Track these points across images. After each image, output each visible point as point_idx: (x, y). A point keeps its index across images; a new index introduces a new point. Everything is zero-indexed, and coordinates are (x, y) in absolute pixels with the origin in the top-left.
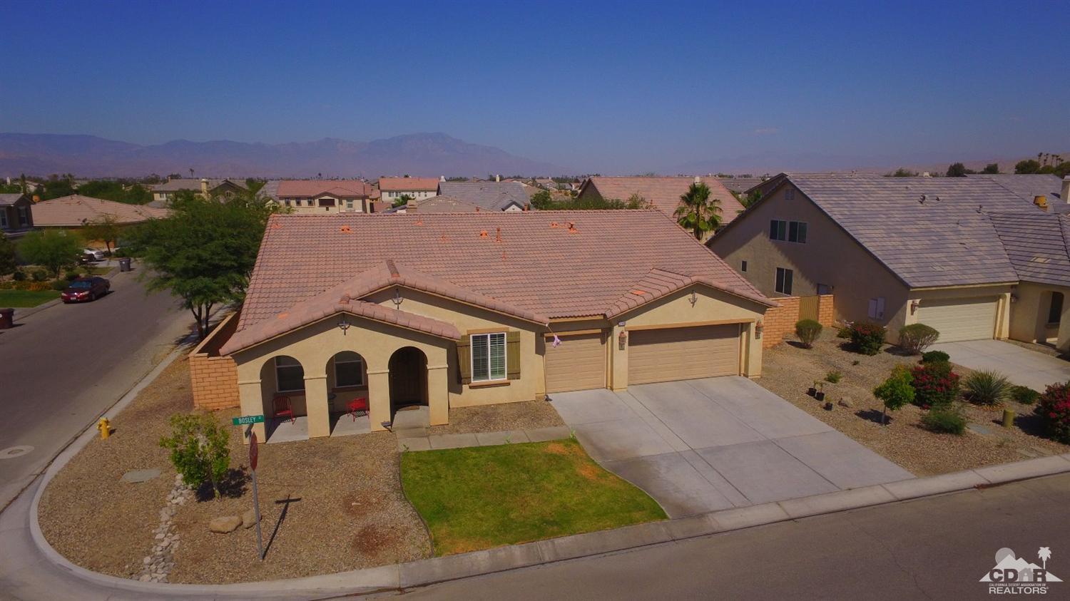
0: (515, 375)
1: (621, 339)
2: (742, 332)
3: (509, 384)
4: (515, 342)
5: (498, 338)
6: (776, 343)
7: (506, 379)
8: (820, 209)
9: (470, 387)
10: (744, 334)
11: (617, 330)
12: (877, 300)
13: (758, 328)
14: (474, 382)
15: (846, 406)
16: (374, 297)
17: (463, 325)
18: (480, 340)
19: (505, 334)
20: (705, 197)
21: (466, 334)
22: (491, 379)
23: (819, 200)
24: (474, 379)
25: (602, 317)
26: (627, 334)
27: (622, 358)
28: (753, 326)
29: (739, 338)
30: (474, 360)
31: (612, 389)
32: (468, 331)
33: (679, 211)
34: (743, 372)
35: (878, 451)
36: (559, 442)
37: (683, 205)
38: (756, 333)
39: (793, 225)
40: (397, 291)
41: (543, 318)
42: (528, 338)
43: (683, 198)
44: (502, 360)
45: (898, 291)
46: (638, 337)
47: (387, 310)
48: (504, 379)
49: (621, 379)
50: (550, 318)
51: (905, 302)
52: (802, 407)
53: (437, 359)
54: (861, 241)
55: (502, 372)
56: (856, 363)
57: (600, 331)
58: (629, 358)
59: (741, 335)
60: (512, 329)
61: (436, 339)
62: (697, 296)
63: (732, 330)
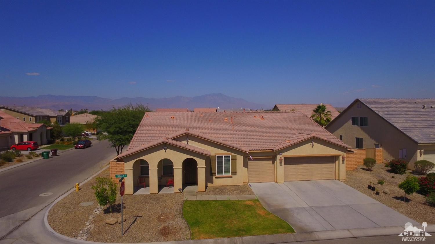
0: (234, 173)
1: (281, 160)
2: (336, 161)
3: (231, 177)
4: (234, 159)
5: (227, 158)
6: (354, 168)
7: (231, 175)
8: (373, 111)
9: (216, 178)
10: (337, 161)
11: (279, 157)
12: (402, 150)
13: (343, 158)
14: (217, 175)
15: (386, 193)
16: (178, 138)
17: (213, 152)
18: (220, 158)
19: (230, 156)
20: (324, 110)
21: (214, 155)
22: (224, 175)
23: (373, 107)
24: (217, 174)
25: (272, 151)
26: (283, 158)
27: (281, 169)
28: (341, 158)
29: (335, 164)
30: (217, 166)
31: (277, 182)
32: (215, 154)
33: (313, 116)
34: (337, 178)
35: (401, 213)
36: (250, 200)
37: (314, 113)
38: (342, 160)
39: (362, 119)
40: (187, 136)
41: (246, 149)
42: (240, 159)
43: (314, 111)
44: (229, 167)
45: (413, 145)
46: (288, 161)
47: (183, 143)
48: (230, 175)
49: (281, 178)
50: (249, 150)
51: (417, 151)
52: (365, 193)
53: (201, 164)
54: (393, 124)
55: (229, 172)
56: (393, 177)
57: (271, 157)
58: (285, 169)
59: (335, 162)
60: (233, 154)
61: (201, 155)
62: (314, 143)
63: (332, 159)
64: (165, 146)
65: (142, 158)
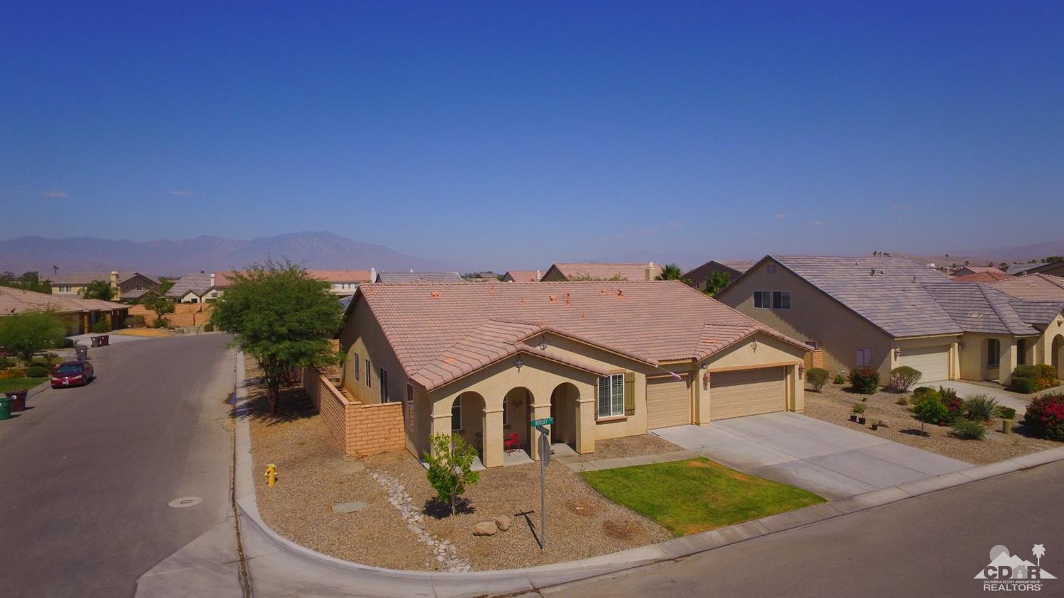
0: (631, 411)
1: (705, 379)
2: (786, 375)
3: (625, 420)
4: (631, 382)
5: (617, 378)
7: (624, 415)
8: (804, 280)
9: (598, 423)
10: (789, 376)
11: (702, 372)
12: (864, 351)
13: (800, 369)
14: (600, 418)
15: (886, 426)
16: (528, 342)
18: (605, 380)
19: (624, 375)
22: (613, 416)
23: (800, 272)
24: (600, 416)
25: (691, 361)
26: (709, 375)
27: (707, 396)
28: (797, 367)
29: (784, 381)
30: (600, 398)
31: (698, 424)
34: (791, 407)
36: (695, 460)
38: (799, 374)
39: (777, 294)
40: (544, 337)
41: (653, 359)
42: (640, 380)
44: (621, 398)
45: (884, 341)
46: (720, 379)
48: (623, 416)
49: (705, 416)
50: (660, 361)
51: (890, 350)
53: (587, 393)
54: (844, 303)
55: (620, 409)
56: (864, 400)
57: (687, 374)
58: (712, 398)
59: (786, 377)
60: (628, 371)
61: (587, 376)
62: (757, 343)
63: (779, 372)
64: (519, 359)
65: (472, 388)
